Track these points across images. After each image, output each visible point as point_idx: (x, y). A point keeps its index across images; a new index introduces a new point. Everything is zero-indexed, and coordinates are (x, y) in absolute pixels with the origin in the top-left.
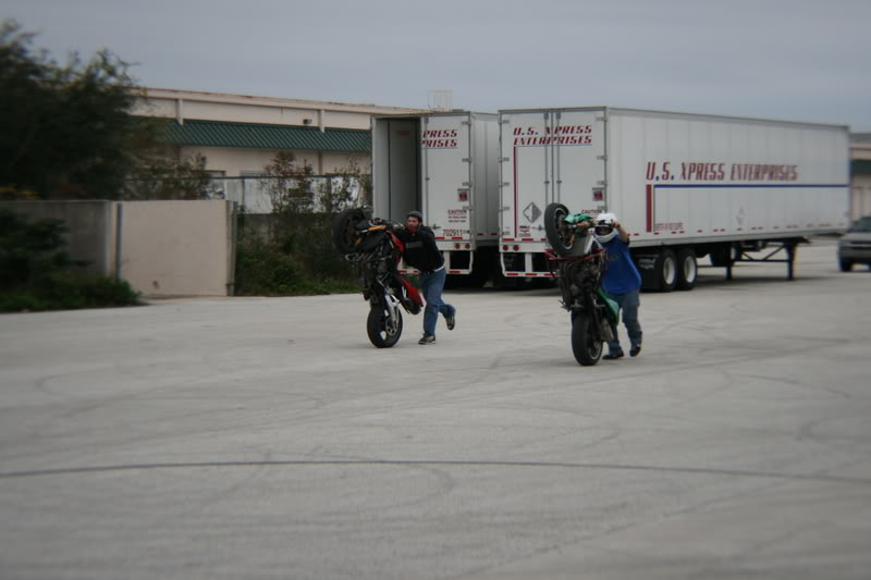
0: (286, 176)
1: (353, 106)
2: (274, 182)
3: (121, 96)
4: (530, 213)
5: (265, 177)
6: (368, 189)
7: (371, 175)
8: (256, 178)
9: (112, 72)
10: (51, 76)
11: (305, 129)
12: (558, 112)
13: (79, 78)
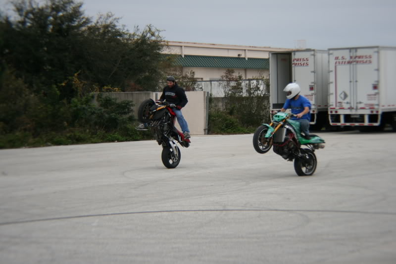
0: (230, 80)
1: (261, 47)
2: (225, 83)
3: (157, 45)
4: (343, 96)
5: (221, 81)
6: (268, 86)
7: (269, 79)
8: (217, 81)
9: (153, 35)
10: (127, 37)
11: (239, 59)
12: (356, 49)
13: (139, 38)
